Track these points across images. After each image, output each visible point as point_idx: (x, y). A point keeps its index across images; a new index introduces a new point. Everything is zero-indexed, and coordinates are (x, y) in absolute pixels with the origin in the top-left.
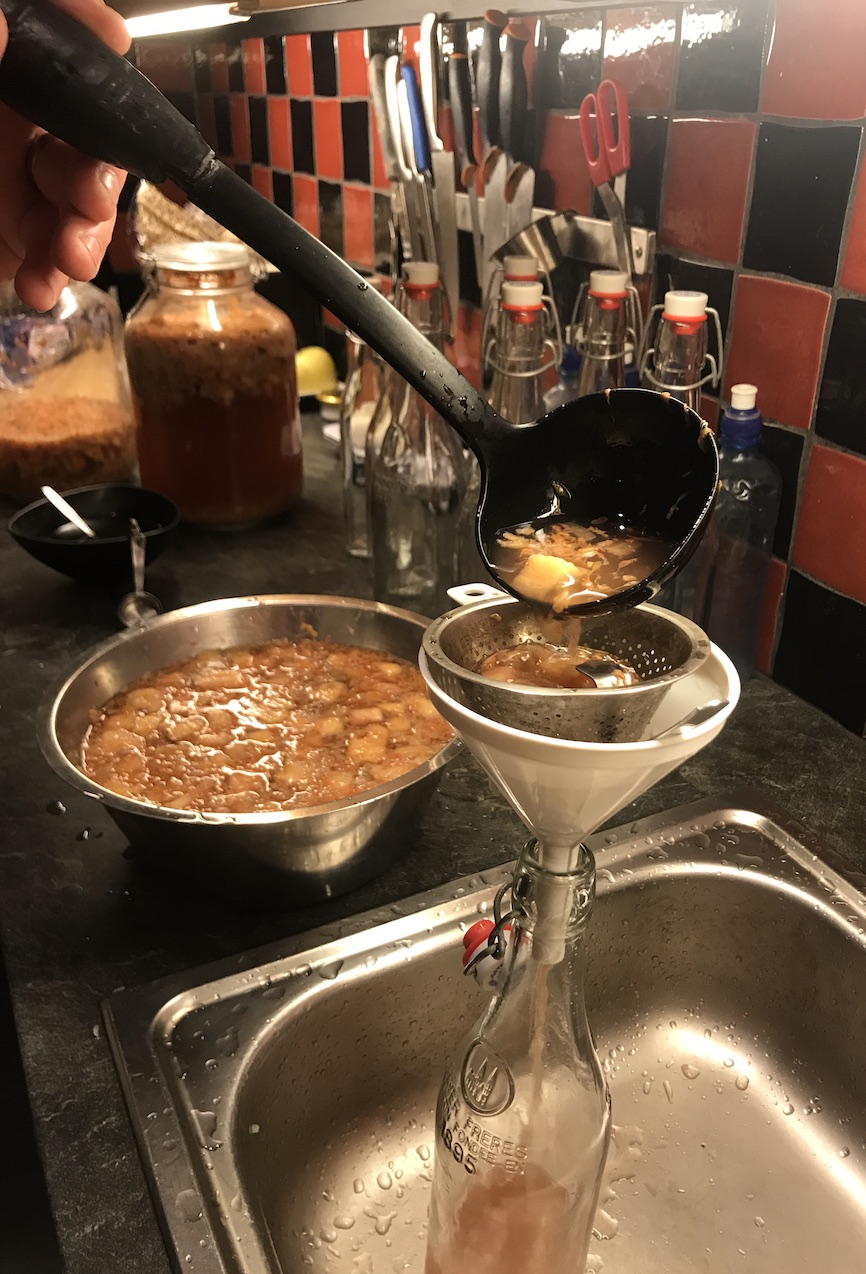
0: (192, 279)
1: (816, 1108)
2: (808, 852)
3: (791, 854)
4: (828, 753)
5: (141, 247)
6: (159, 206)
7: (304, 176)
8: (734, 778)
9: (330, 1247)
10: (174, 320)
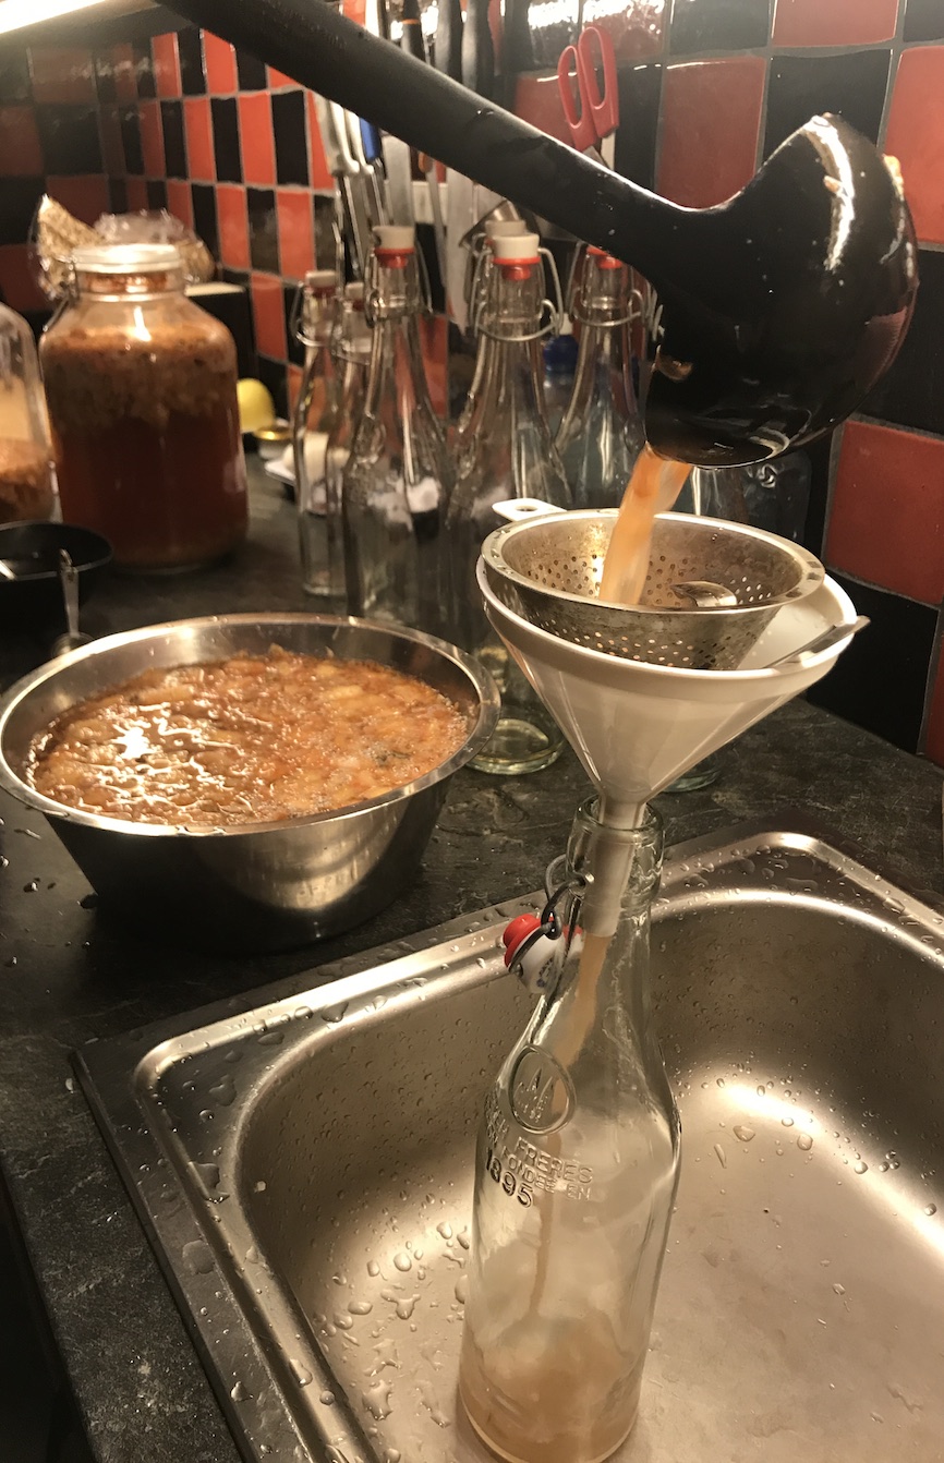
0: (117, 282)
1: (893, 1163)
2: (870, 873)
3: (849, 875)
4: (879, 773)
5: (45, 273)
6: (64, 225)
7: (229, 185)
8: (775, 801)
9: (346, 1334)
10: (98, 334)
